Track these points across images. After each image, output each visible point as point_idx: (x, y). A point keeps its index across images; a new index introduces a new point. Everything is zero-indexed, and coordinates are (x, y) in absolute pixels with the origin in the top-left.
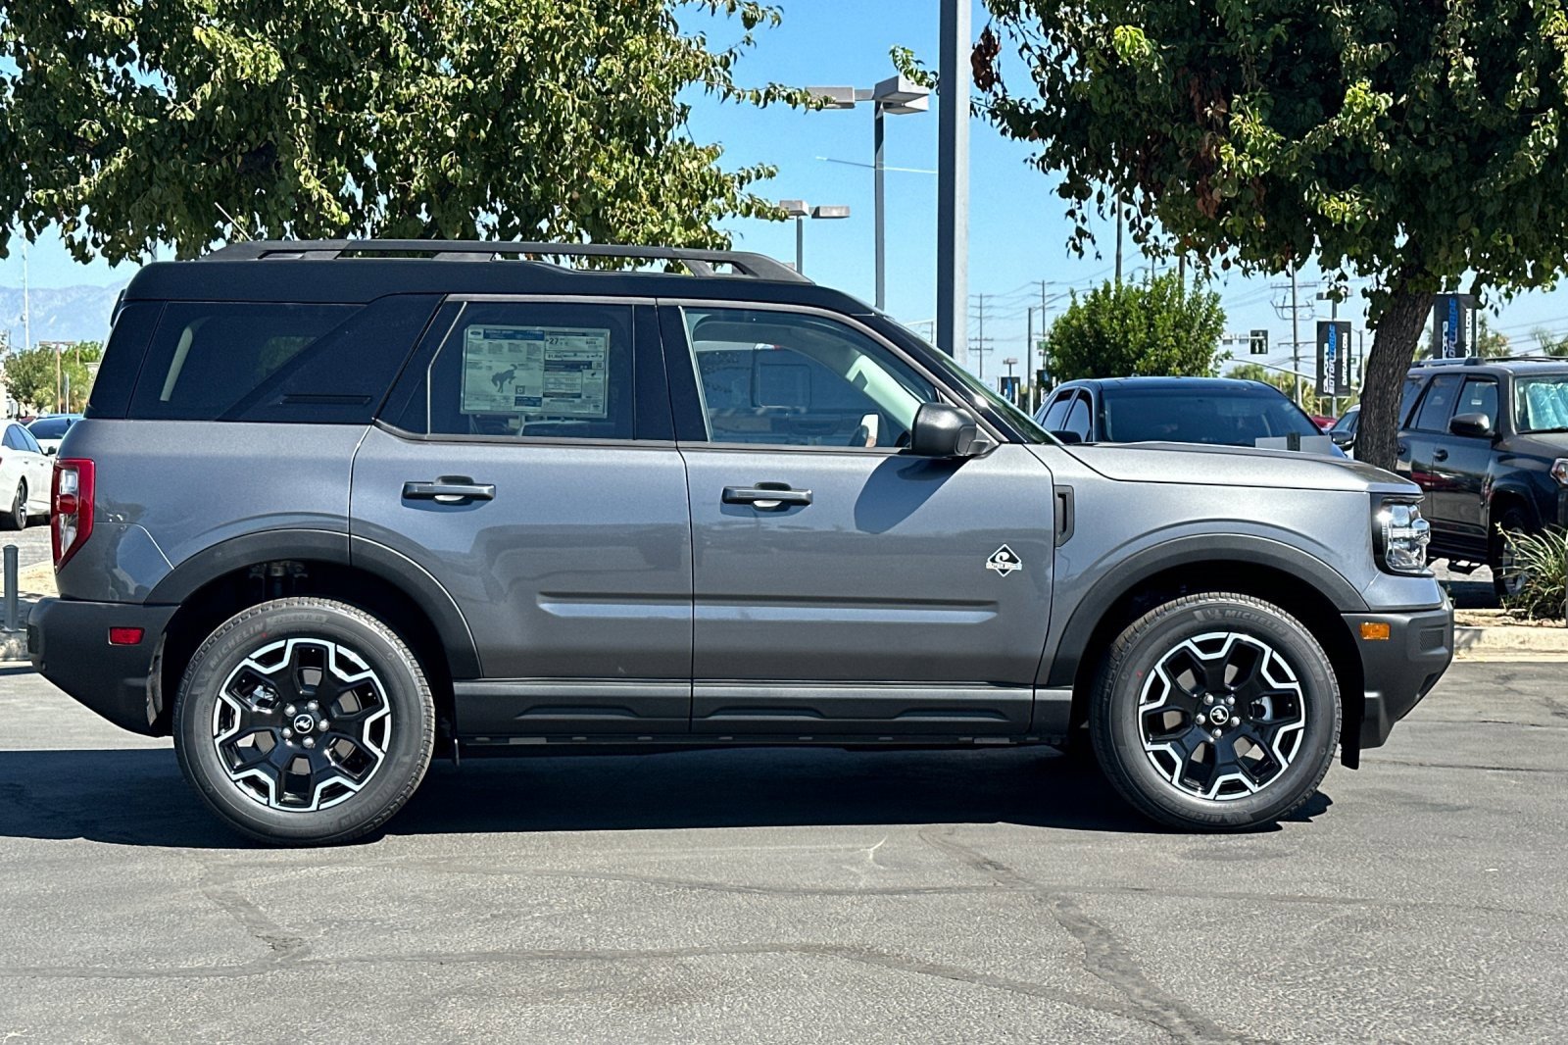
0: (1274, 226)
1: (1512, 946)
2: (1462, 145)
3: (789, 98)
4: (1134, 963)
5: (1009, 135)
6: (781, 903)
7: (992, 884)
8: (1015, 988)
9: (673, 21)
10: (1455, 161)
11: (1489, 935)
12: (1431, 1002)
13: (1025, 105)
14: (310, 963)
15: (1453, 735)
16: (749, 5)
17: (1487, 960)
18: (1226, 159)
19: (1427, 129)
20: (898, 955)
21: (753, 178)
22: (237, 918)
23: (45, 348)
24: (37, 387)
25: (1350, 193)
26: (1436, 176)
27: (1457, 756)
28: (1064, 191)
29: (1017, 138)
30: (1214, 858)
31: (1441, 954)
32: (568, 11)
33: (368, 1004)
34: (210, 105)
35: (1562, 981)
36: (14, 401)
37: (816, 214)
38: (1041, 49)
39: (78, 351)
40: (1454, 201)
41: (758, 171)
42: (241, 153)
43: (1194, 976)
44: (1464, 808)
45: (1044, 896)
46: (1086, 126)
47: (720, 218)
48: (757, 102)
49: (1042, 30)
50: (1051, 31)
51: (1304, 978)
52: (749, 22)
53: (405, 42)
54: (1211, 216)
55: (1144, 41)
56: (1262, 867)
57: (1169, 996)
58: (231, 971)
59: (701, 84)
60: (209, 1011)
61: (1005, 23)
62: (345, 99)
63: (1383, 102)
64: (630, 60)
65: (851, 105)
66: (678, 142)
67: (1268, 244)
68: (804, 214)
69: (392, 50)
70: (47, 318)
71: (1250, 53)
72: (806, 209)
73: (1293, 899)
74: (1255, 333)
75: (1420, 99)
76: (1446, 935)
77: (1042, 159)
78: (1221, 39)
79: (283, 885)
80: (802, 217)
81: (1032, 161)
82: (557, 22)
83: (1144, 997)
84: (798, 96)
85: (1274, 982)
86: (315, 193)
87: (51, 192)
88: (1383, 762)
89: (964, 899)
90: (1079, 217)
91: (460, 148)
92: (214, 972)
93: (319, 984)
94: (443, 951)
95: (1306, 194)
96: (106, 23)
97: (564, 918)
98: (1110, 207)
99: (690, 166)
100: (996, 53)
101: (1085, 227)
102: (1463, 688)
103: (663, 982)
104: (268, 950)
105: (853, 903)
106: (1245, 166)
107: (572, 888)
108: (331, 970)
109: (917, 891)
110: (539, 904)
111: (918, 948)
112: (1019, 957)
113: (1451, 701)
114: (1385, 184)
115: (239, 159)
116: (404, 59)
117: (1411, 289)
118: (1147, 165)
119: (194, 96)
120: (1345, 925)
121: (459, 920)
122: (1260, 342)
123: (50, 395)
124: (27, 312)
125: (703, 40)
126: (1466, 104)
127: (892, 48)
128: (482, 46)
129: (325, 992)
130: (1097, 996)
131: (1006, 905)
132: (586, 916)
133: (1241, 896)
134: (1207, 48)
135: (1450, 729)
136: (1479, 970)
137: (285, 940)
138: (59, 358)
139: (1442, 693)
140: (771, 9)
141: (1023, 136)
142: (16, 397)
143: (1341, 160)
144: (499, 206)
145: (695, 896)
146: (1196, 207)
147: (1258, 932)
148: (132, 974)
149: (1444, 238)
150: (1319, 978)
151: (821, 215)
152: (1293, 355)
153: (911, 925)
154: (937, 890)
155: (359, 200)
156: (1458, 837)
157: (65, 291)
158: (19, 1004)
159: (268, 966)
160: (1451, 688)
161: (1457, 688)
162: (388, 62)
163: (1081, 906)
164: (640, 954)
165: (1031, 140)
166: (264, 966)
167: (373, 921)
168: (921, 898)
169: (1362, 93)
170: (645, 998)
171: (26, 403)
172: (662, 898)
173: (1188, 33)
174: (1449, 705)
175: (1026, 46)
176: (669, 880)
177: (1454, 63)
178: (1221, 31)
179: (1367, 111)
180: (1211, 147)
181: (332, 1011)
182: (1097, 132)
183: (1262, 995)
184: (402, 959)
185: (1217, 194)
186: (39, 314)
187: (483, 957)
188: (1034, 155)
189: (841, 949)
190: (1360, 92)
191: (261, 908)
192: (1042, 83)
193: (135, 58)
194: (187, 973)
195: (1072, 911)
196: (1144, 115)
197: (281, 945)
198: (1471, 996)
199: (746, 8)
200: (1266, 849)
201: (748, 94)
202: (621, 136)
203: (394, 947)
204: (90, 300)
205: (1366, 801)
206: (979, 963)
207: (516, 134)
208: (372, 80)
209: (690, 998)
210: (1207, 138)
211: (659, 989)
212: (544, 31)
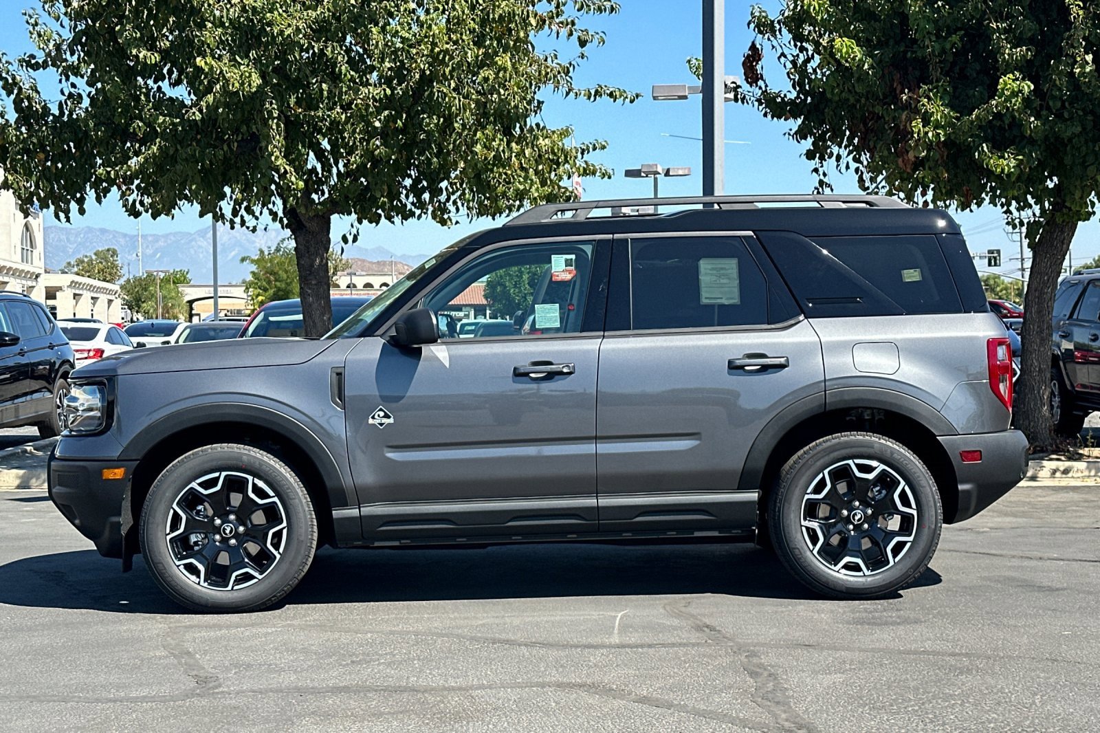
0: (956, 176)
1: (1065, 686)
2: (1090, 118)
3: (611, 95)
4: (788, 697)
5: (769, 116)
6: (554, 653)
7: (704, 641)
8: (698, 713)
9: (531, 44)
10: (1084, 129)
11: (1049, 678)
12: (992, 725)
13: (782, 96)
14: (218, 693)
15: (1072, 538)
16: (582, 31)
17: (1042, 696)
18: (916, 130)
19: (1063, 106)
20: (623, 690)
21: (591, 150)
22: (180, 663)
23: (150, 275)
24: (144, 302)
25: (1008, 153)
26: (1070, 140)
27: (1070, 553)
28: (810, 155)
29: (775, 119)
30: (869, 624)
31: (1010, 692)
32: (455, 38)
33: (248, 721)
34: (212, 109)
35: (1091, 711)
36: (129, 311)
37: (667, 174)
38: (793, 56)
39: (172, 277)
40: (1084, 156)
41: (594, 145)
42: (236, 141)
43: (827, 706)
44: (1062, 589)
45: (740, 649)
46: (824, 109)
47: (569, 178)
48: (589, 98)
49: (792, 43)
50: (799, 44)
51: (905, 708)
52: (583, 43)
53: (346, 63)
54: (909, 170)
55: (856, 49)
56: (901, 630)
57: (805, 719)
58: (163, 699)
59: (551, 86)
60: (140, 725)
61: (769, 39)
62: (306, 102)
63: (1026, 87)
64: (499, 71)
65: (685, 97)
66: (534, 127)
67: (951, 189)
68: (659, 174)
69: (337, 69)
70: (154, 255)
71: (935, 55)
72: (660, 170)
73: (915, 652)
74: (990, 252)
75: (1057, 85)
76: (1018, 678)
77: (796, 133)
78: (915, 46)
79: (217, 640)
80: (657, 176)
81: (789, 134)
82: (448, 46)
83: (787, 720)
84: (618, 93)
85: (883, 711)
86: (282, 168)
87: (109, 169)
88: (1014, 557)
89: (681, 651)
90: (821, 173)
91: (384, 134)
92: (152, 699)
93: (220, 708)
94: (311, 685)
95: (977, 154)
96: (141, 56)
97: (400, 663)
98: (845, 165)
99: (543, 143)
100: (760, 59)
101: (826, 180)
102: (1091, 504)
103: (454, 708)
104: (193, 684)
105: (603, 654)
106: (930, 134)
107: (412, 643)
108: (231, 698)
109: (650, 646)
110: (386, 654)
111: (639, 685)
112: (707, 691)
113: (1078, 514)
114: (1033, 146)
115: (236, 144)
116: (345, 75)
117: (1059, 220)
118: (866, 136)
119: (202, 103)
120: (947, 671)
121: (328, 664)
122: (995, 258)
123: (153, 307)
124: (140, 250)
125: (556, 56)
126: (1089, 88)
127: (688, 58)
128: (398, 64)
129: (222, 713)
130: (754, 718)
131: (710, 656)
132: (415, 662)
133: (880, 650)
134: (905, 53)
135: (1070, 533)
136: (1034, 703)
137: (206, 678)
138: (159, 281)
139: (1074, 508)
140: (597, 33)
141: (779, 117)
142: (131, 308)
143: (1001, 128)
144: (412, 173)
145: (495, 649)
146: (897, 164)
147: (884, 675)
148: (98, 700)
149: (1078, 183)
150: (917, 708)
151: (671, 174)
152: (1020, 267)
153: (639, 669)
154: (663, 645)
155: (319, 170)
156: (1049, 610)
157: (166, 236)
158: (16, 720)
159: (190, 695)
160: (1082, 504)
161: (1086, 504)
162: (335, 78)
163: (762, 657)
164: (445, 689)
165: (786, 120)
166: (187, 695)
167: (271, 665)
168: (651, 651)
169: (1011, 81)
170: (438, 718)
171: (137, 312)
172: (472, 650)
173: (891, 42)
174: (1076, 517)
175: (783, 55)
176: (480, 637)
177: (1078, 59)
178: (914, 41)
179: (1014, 94)
180: (906, 123)
181: (223, 726)
182: (831, 113)
183: (872, 719)
184: (282, 691)
185: (911, 155)
186: (149, 252)
187: (336, 690)
188: (791, 130)
189: (584, 686)
190: (1008, 81)
191: (197, 656)
192: (794, 79)
193: (165, 78)
194: (135, 700)
195: (755, 660)
196: (863, 100)
197: (202, 681)
198: (1021, 721)
199: (580, 34)
200: (909, 617)
201: (583, 93)
202: (495, 124)
203: (279, 682)
204: (182, 242)
205: (992, 584)
206: (678, 696)
207: (420, 124)
208: (323, 90)
209: (469, 719)
210: (904, 117)
211: (450, 712)
212: (439, 53)
